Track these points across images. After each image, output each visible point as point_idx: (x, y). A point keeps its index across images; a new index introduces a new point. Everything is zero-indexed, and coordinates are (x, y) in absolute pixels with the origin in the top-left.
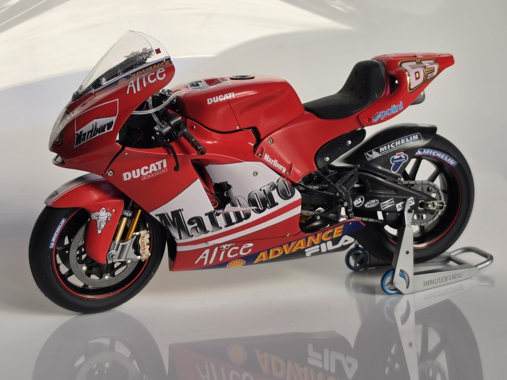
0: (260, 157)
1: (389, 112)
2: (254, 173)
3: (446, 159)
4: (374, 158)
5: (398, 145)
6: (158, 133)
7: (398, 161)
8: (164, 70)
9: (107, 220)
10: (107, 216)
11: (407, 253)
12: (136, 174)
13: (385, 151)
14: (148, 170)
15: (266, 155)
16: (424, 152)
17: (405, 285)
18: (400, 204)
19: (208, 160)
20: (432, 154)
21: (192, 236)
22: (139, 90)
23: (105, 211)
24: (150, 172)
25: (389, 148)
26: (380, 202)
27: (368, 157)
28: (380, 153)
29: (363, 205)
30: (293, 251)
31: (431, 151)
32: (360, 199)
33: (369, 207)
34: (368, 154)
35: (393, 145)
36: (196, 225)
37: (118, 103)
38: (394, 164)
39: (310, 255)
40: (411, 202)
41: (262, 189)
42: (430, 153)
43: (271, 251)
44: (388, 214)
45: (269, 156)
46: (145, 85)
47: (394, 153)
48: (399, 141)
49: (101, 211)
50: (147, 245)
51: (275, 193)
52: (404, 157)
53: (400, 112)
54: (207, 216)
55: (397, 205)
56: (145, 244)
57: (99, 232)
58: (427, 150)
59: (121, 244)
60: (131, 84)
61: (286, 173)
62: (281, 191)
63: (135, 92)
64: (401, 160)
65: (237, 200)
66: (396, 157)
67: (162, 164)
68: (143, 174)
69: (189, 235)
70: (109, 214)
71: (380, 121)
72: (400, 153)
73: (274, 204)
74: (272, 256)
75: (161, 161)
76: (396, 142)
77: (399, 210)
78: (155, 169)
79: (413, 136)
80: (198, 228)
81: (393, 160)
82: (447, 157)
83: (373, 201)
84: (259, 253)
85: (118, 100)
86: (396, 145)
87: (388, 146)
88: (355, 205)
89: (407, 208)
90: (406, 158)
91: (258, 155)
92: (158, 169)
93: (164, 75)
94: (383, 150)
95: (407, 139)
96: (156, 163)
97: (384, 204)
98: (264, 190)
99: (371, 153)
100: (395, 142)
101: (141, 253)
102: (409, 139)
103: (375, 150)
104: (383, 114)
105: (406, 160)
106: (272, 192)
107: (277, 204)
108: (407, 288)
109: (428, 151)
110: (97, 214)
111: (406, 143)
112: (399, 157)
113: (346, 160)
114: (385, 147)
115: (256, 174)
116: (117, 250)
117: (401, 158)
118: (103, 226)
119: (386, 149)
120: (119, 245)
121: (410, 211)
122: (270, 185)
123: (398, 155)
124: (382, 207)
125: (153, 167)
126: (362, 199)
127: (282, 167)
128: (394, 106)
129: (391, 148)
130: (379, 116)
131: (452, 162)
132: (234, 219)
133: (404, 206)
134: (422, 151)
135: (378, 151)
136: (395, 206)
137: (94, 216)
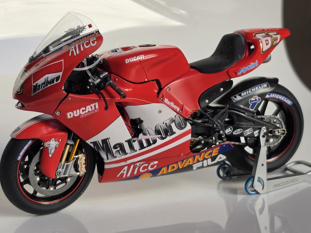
0: (162, 100)
1: (249, 68)
2: (159, 111)
3: (285, 100)
4: (238, 100)
5: (254, 91)
6: (91, 84)
7: (254, 102)
8: (95, 39)
9: (56, 147)
10: (55, 145)
11: (263, 165)
12: (77, 113)
13: (245, 95)
14: (85, 110)
15: (166, 99)
16: (270, 96)
17: (261, 188)
18: (257, 132)
19: (127, 102)
20: (276, 97)
21: (116, 157)
22: (78, 53)
23: (54, 141)
24: (87, 111)
25: (248, 93)
26: (244, 130)
27: (234, 100)
28: (241, 96)
29: (232, 133)
30: (184, 166)
31: (276, 95)
32: (229, 129)
33: (236, 134)
34: (233, 98)
35: (251, 91)
36: (119, 149)
37: (63, 62)
38: (251, 104)
39: (196, 168)
40: (264, 130)
41: (165, 123)
42: (275, 97)
43: (170, 166)
44: (248, 138)
45: (167, 100)
46: (82, 50)
47: (251, 96)
48: (254, 88)
49: (51, 140)
50: (84, 164)
51: (173, 125)
52: (258, 99)
53: (256, 67)
54: (127, 143)
55: (255, 132)
56: (82, 164)
57: (50, 156)
58: (272, 95)
59: (66, 164)
60: (72, 49)
61: (180, 111)
62: (177, 123)
63: (75, 55)
64: (256, 101)
65: (147, 131)
66: (253, 99)
67: (95, 106)
68: (82, 113)
69: (114, 156)
70: (57, 143)
71: (243, 74)
72: (255, 97)
73: (173, 133)
74: (171, 170)
75: (94, 104)
76: (253, 89)
77: (256, 135)
78: (90, 110)
79: (264, 85)
80: (120, 151)
81: (251, 101)
82: (286, 99)
83: (239, 130)
84: (161, 168)
85: (63, 60)
86: (253, 91)
87: (247, 91)
88: (226, 133)
89: (262, 134)
90: (259, 100)
91: (160, 99)
92: (92, 109)
93: (96, 42)
94: (244, 95)
95: (259, 87)
96: (91, 105)
97: (246, 132)
98: (166, 123)
99: (235, 97)
100: (251, 89)
101: (79, 170)
102: (261, 86)
103: (238, 95)
104: (245, 69)
105: (259, 101)
106: (171, 124)
107: (175, 133)
108: (263, 189)
109: (274, 95)
110: (48, 143)
111: (259, 89)
112: (254, 99)
113: (219, 102)
114: (245, 93)
115: (160, 112)
116: (63, 168)
117: (256, 100)
118: (53, 151)
119: (246, 94)
120: (64, 165)
121: (263, 136)
122: (170, 120)
123: (254, 98)
124: (244, 134)
125: (88, 108)
126: (231, 129)
127: (177, 107)
128: (252, 64)
129: (249, 93)
130: (242, 70)
131: (289, 102)
132: (145, 144)
133: (259, 133)
134: (270, 95)
135: (240, 95)
136: (253, 133)
137: (46, 144)
